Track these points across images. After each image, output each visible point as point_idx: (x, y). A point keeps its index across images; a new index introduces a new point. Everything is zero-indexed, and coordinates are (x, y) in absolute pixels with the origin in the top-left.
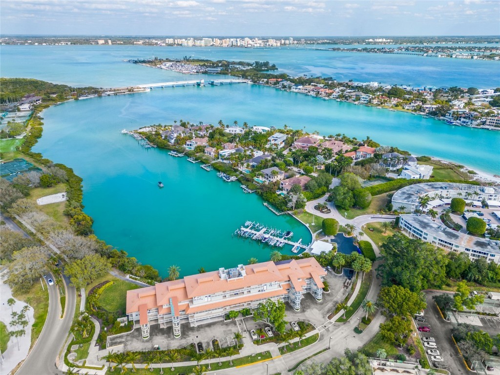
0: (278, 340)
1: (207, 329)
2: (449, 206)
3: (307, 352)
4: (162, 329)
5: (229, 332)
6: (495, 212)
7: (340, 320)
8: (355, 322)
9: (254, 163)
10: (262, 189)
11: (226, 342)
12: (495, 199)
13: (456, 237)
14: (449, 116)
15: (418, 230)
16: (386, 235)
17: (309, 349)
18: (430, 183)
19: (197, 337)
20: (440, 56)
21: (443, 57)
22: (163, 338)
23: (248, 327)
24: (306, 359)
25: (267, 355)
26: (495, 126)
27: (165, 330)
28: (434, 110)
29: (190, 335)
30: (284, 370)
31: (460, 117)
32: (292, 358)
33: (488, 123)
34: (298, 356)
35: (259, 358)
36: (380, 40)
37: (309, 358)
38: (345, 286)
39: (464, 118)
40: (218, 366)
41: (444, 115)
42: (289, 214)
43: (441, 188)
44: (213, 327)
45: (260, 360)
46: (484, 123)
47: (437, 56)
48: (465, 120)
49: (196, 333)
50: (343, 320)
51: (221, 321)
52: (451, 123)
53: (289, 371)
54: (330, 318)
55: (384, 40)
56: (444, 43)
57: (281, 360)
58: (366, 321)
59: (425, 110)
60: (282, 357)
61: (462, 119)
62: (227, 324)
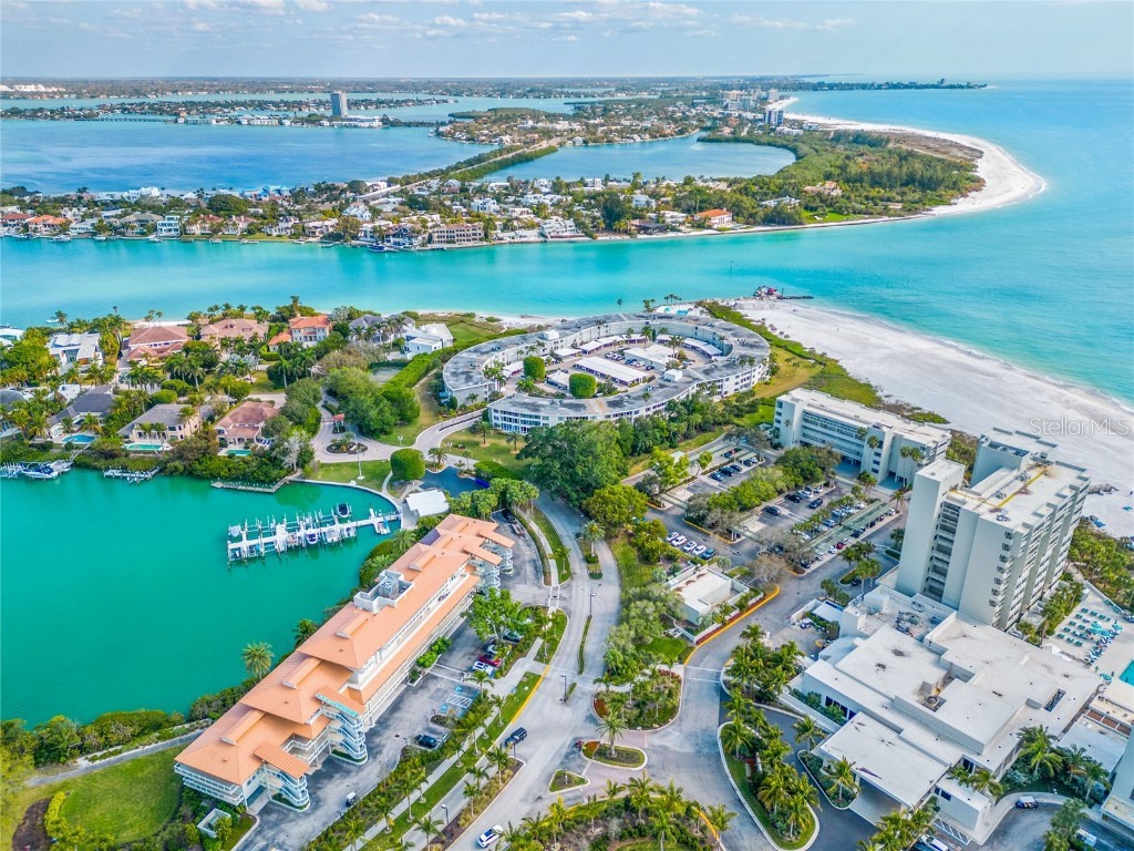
0: (522, 651)
1: (397, 715)
2: (522, 374)
3: (572, 638)
4: (314, 774)
5: (440, 694)
6: (577, 363)
7: (562, 578)
8: (581, 568)
9: (82, 414)
10: (181, 457)
11: (455, 707)
12: (562, 347)
13: (583, 406)
14: (366, 236)
15: (530, 416)
16: (487, 445)
17: (569, 633)
18: (472, 348)
19: (397, 736)
20: (214, 122)
21: (222, 123)
22: (338, 781)
23: (458, 667)
24: (582, 647)
25: (531, 680)
26: (448, 242)
27: (324, 770)
28: (331, 230)
29: (382, 743)
30: (574, 677)
31: (388, 236)
32: (564, 659)
33: (437, 239)
34: (568, 650)
35: (526, 688)
36: (31, 88)
37: (583, 642)
38: (519, 535)
39: (394, 236)
40: (485, 741)
41: (355, 237)
42: (290, 481)
43: (493, 350)
44: (406, 705)
45: (531, 689)
46: (430, 240)
47: (208, 123)
48: (397, 240)
49: (389, 733)
50: (566, 575)
51: (406, 690)
52: (381, 248)
53: (581, 672)
54: (548, 583)
55: (42, 88)
56: (190, 93)
57: (555, 670)
58: (590, 560)
59: (314, 233)
60: (551, 666)
61: (392, 239)
62: (422, 687)
